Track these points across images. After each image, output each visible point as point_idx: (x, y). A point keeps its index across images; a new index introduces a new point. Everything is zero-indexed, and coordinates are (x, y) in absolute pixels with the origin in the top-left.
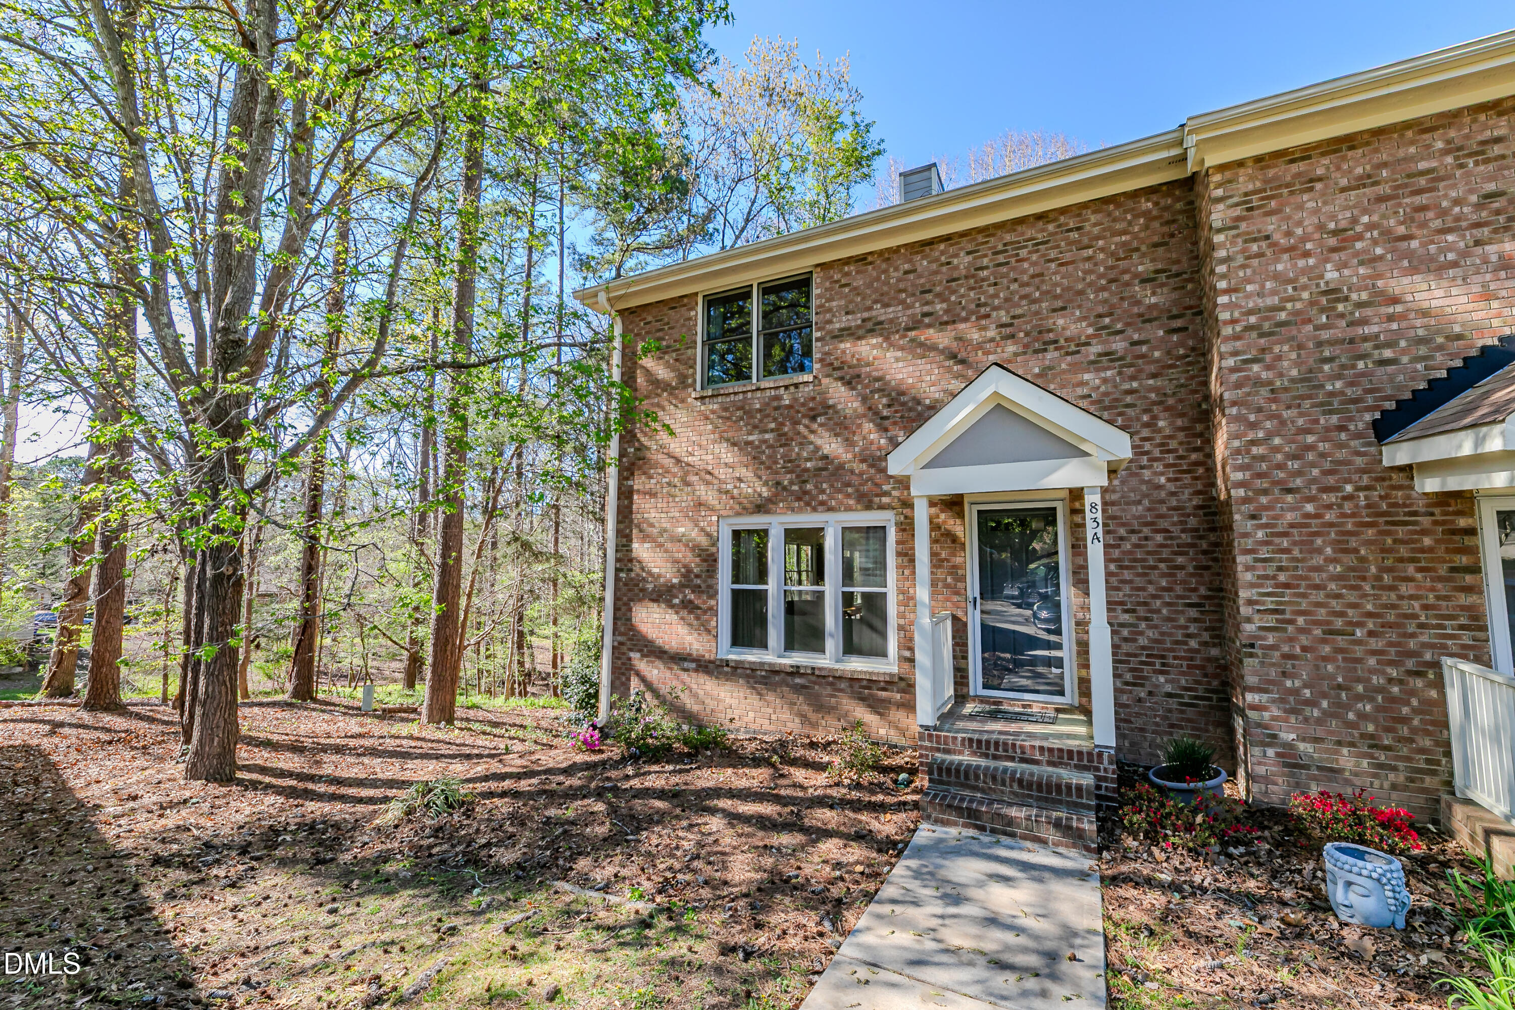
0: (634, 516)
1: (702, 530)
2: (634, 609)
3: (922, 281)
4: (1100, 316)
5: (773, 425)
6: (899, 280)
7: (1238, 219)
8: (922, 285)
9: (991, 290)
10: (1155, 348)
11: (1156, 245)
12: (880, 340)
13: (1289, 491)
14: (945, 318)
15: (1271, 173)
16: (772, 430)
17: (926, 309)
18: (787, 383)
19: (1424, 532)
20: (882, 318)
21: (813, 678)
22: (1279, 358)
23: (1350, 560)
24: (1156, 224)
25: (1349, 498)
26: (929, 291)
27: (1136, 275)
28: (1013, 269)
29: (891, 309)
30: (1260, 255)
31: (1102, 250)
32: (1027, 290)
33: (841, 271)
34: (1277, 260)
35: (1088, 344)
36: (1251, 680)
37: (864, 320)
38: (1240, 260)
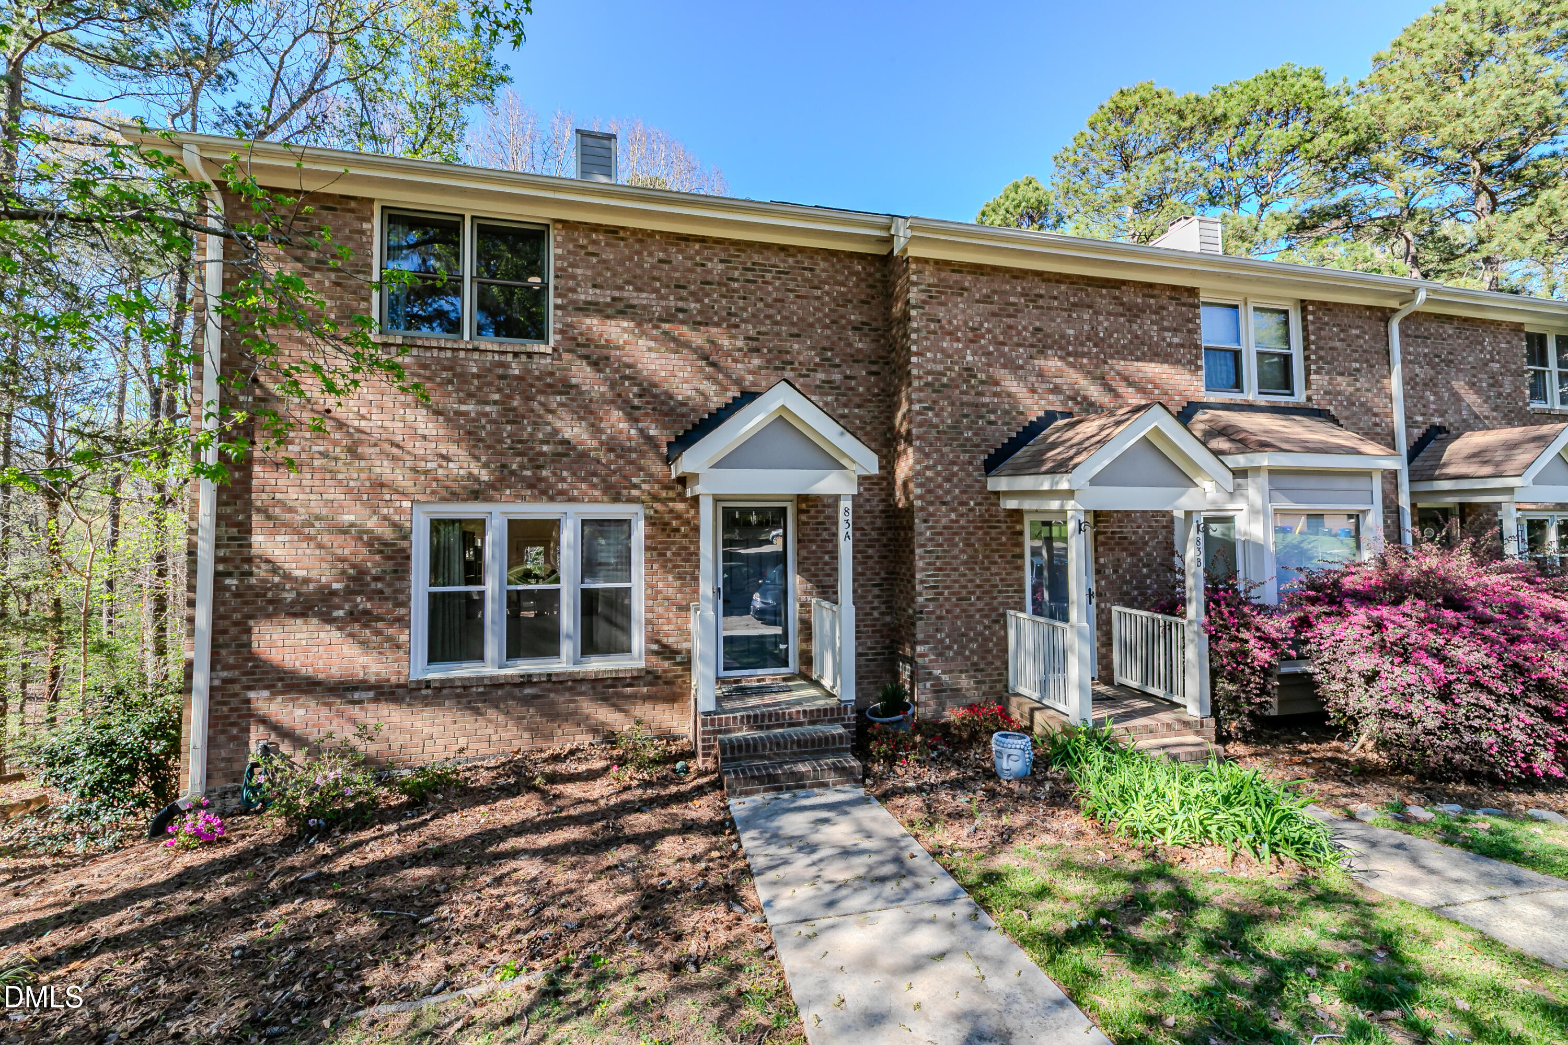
0: (254, 496)
1: (386, 518)
2: (256, 630)
3: (677, 275)
4: (825, 349)
5: (497, 397)
6: (653, 267)
7: (924, 302)
8: (677, 279)
9: (741, 303)
10: (859, 385)
11: (863, 302)
12: (632, 324)
13: (944, 503)
14: (699, 319)
15: (943, 275)
16: (495, 403)
17: (680, 304)
18: (517, 349)
19: (1002, 533)
20: (635, 302)
21: (549, 686)
22: (942, 409)
23: (970, 550)
24: (863, 285)
25: (972, 510)
26: (684, 287)
27: (850, 322)
28: (760, 288)
29: (644, 295)
30: (935, 333)
31: (828, 293)
32: (771, 311)
33: (588, 236)
34: (943, 340)
35: (815, 371)
36: (920, 636)
37: (614, 299)
38: (924, 334)
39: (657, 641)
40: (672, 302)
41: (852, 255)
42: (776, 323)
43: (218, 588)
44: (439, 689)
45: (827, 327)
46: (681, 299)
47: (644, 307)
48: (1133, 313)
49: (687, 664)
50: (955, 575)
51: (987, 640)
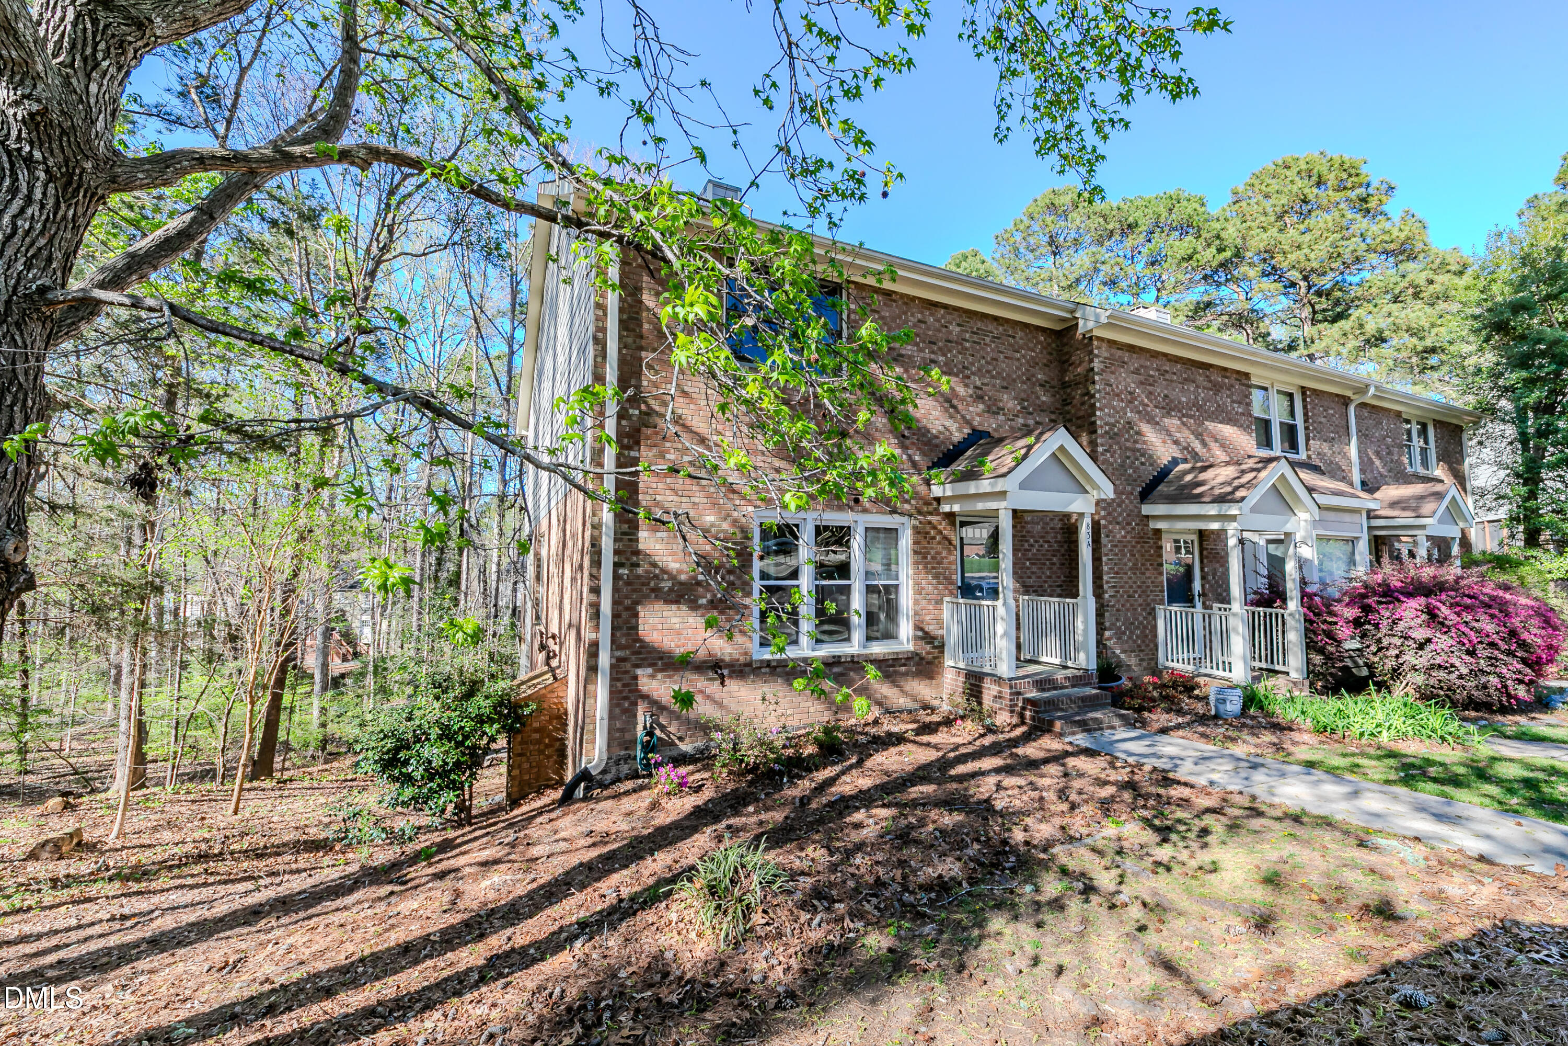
0: (640, 497)
1: (735, 521)
2: (641, 614)
3: (930, 333)
4: (1023, 400)
6: (915, 325)
7: (1102, 370)
8: (930, 336)
9: (971, 359)
11: (1046, 365)
12: (902, 370)
14: (944, 369)
15: (1112, 351)
17: (933, 357)
19: (1151, 547)
20: (903, 352)
21: (848, 665)
22: (1115, 452)
23: (1133, 559)
24: (1046, 353)
25: (1133, 529)
26: (934, 343)
27: (1038, 380)
28: (982, 349)
29: (909, 347)
30: (1109, 394)
31: (1024, 356)
32: (990, 367)
33: (871, 297)
34: (1114, 400)
35: (1017, 416)
36: (1107, 624)
38: (1103, 394)
39: (922, 629)
40: (927, 354)
41: (1038, 328)
42: (993, 377)
43: (616, 577)
44: (775, 668)
45: (1023, 382)
46: (933, 352)
47: (910, 357)
48: (1217, 388)
49: (941, 648)
50: (1125, 578)
51: (1145, 627)
